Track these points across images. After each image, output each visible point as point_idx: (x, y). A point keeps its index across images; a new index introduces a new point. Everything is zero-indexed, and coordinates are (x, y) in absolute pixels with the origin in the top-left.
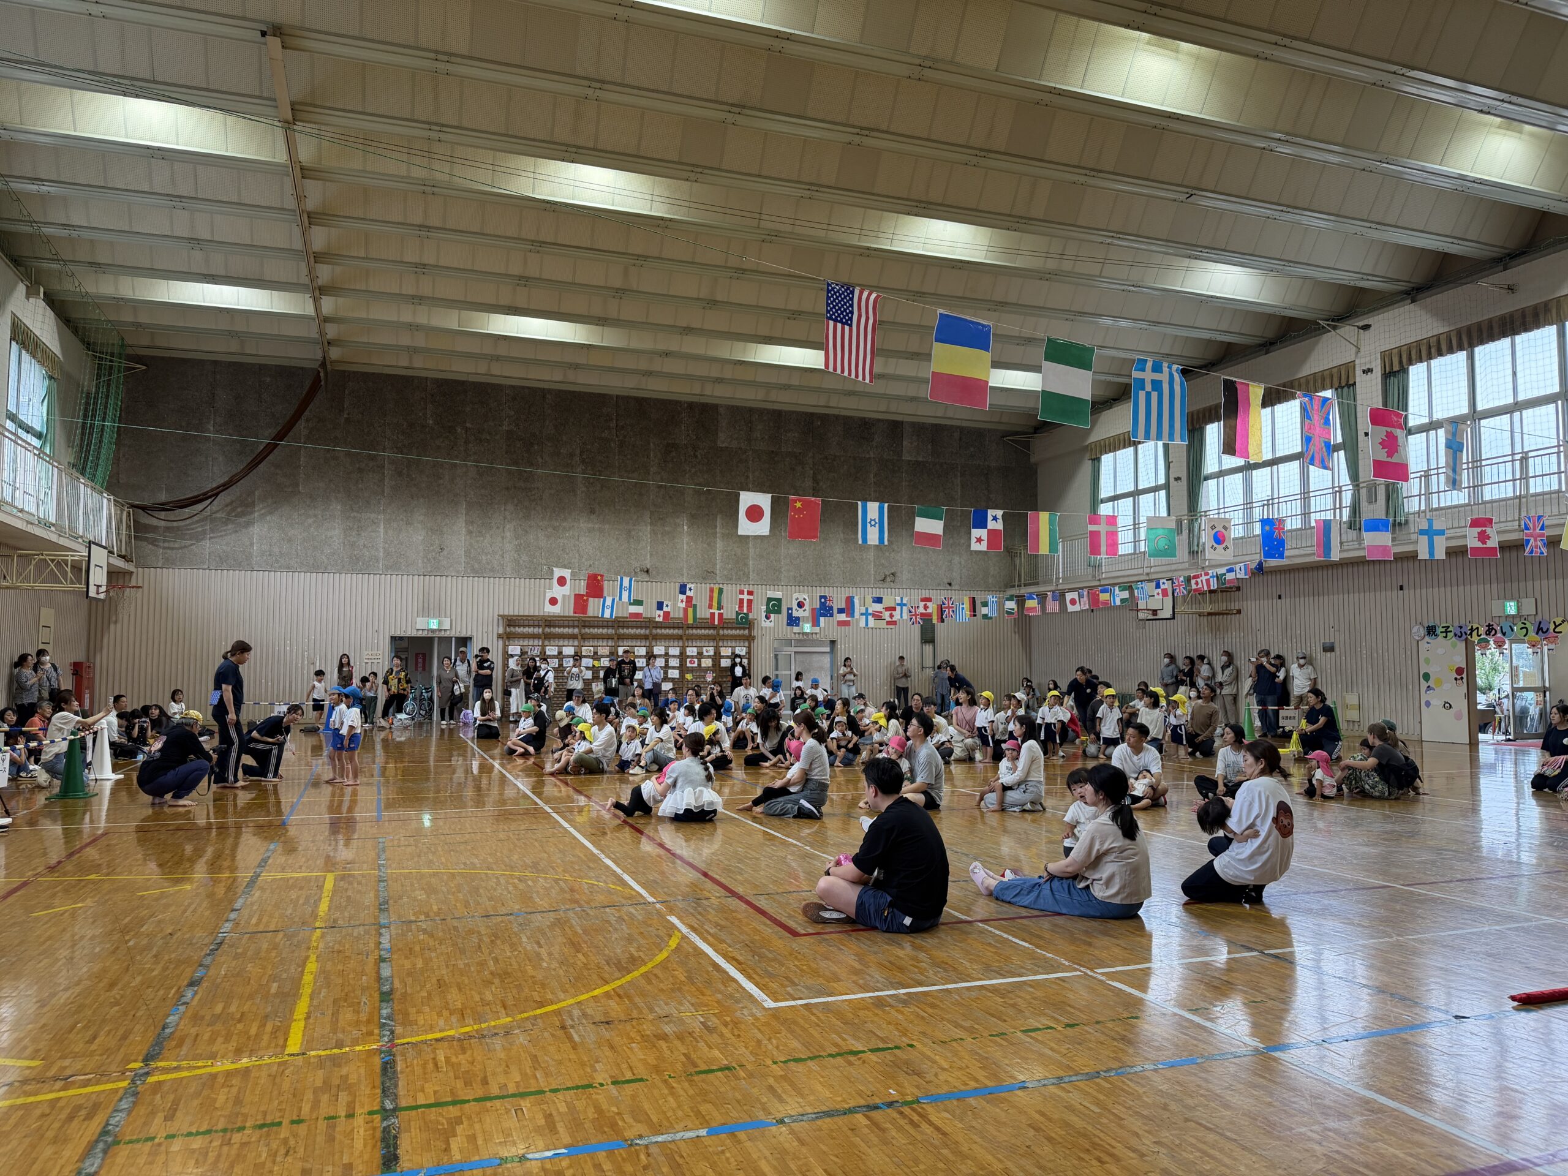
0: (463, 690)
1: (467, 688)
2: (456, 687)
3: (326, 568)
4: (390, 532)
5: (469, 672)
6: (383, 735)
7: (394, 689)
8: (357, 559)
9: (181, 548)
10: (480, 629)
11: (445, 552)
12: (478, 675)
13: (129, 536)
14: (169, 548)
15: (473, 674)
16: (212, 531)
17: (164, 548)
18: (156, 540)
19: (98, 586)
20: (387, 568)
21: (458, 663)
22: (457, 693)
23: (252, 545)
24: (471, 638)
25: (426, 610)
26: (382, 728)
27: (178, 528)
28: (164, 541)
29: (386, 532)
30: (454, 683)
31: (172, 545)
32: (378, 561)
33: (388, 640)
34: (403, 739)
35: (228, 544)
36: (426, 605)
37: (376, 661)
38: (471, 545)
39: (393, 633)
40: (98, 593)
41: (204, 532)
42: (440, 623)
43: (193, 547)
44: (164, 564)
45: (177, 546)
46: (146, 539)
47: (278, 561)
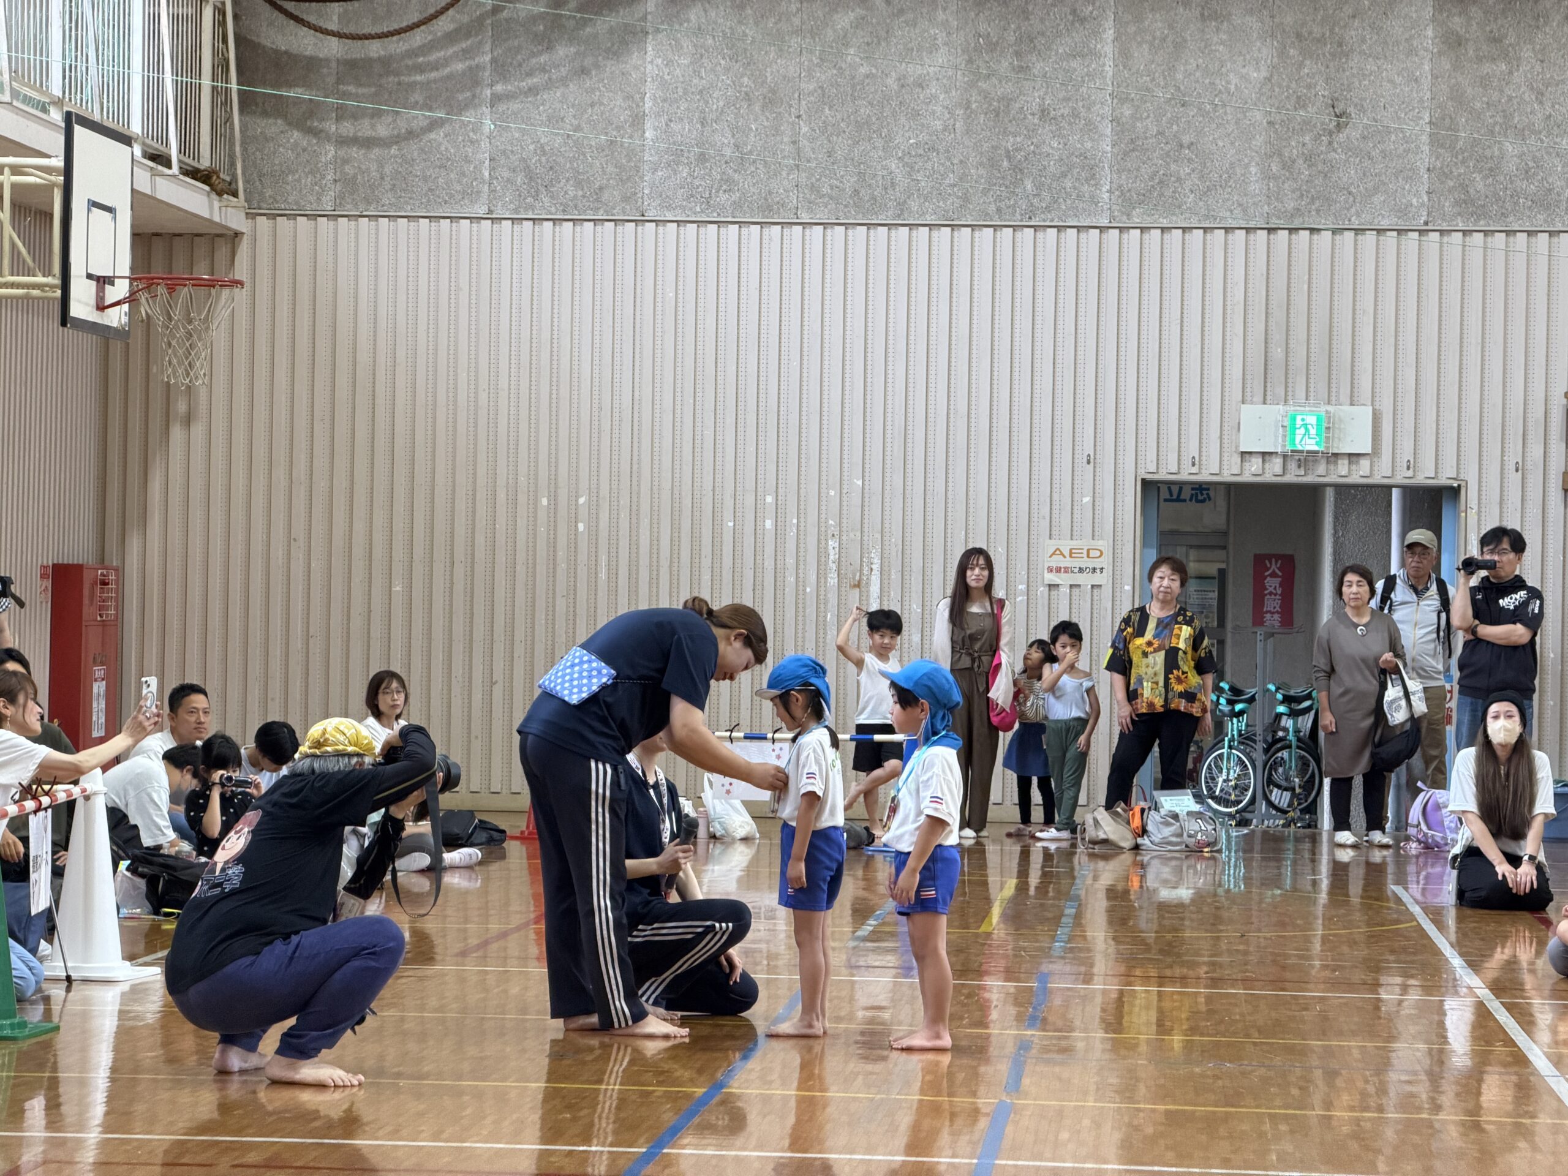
0: (1420, 707)
1: (1433, 696)
2: (1392, 692)
3: (902, 207)
4: (1141, 55)
5: (1445, 634)
6: (1108, 873)
7: (1151, 694)
8: (1017, 169)
9: (396, 140)
10: (1493, 450)
11: (1352, 133)
12: (1475, 643)
13: (220, 96)
14: (354, 141)
15: (1459, 640)
16: (501, 70)
17: (343, 141)
18: (313, 109)
19: (103, 281)
20: (1128, 201)
21: (1400, 593)
22: (1398, 716)
23: (638, 120)
24: (1454, 493)
25: (1277, 374)
26: (1105, 849)
27: (386, 62)
28: (341, 114)
29: (1124, 55)
30: (1385, 674)
31: (365, 129)
32: (1092, 177)
33: (1130, 498)
34: (1184, 894)
35: (555, 120)
36: (1278, 352)
37: (1087, 580)
38: (1458, 97)
39: (1149, 468)
40: (101, 307)
41: (472, 78)
42: (1329, 428)
43: (437, 135)
44: (340, 200)
45: (382, 130)
46: (279, 108)
47: (728, 183)
